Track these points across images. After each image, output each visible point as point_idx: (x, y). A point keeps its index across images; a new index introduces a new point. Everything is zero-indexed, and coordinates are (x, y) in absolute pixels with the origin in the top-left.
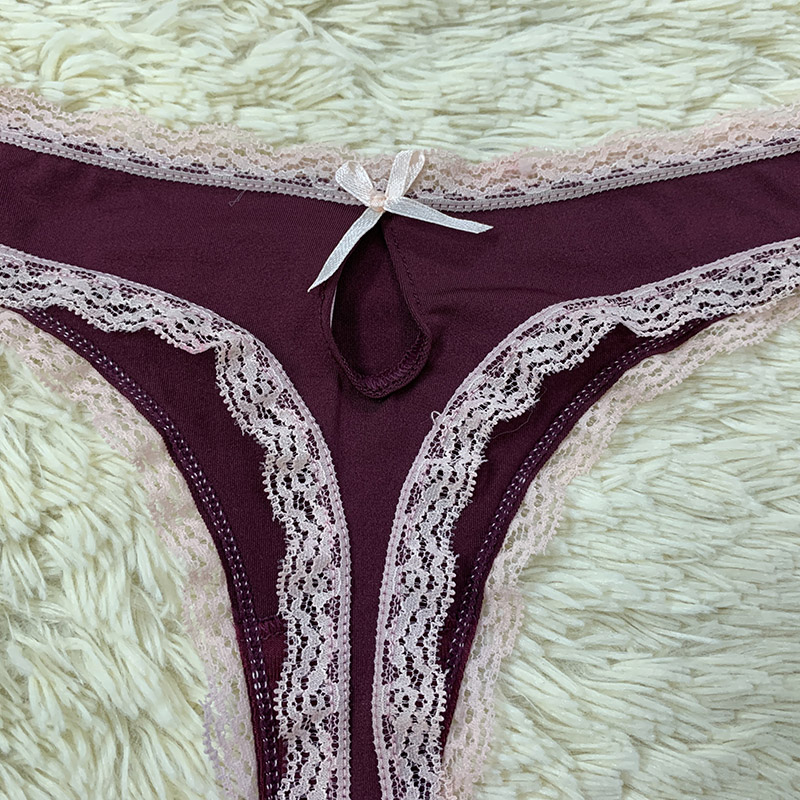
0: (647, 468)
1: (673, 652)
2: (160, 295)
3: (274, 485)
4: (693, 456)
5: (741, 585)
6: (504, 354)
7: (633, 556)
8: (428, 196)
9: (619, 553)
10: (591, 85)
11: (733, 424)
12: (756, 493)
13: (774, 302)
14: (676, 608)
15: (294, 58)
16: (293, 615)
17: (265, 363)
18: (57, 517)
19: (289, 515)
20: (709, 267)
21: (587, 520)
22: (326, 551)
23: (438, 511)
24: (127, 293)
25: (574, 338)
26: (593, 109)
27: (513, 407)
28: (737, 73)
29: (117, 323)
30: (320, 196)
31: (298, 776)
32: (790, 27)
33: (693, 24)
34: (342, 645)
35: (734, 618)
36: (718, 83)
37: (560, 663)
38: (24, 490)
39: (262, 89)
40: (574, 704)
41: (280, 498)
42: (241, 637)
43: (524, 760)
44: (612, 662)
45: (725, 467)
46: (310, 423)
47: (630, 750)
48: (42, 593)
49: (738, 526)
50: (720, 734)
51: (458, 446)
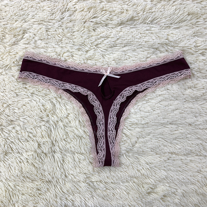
0: (139, 106)
1: (142, 128)
2: (80, 87)
3: (95, 110)
4: (145, 105)
5: (150, 120)
6: (122, 94)
7: (137, 117)
8: (112, 73)
9: (136, 117)
10: (134, 55)
11: (150, 101)
12: (152, 109)
13: (155, 86)
14: (142, 123)
15: (94, 54)
16: (98, 125)
17: (93, 95)
18: (69, 114)
19: (97, 114)
20: (148, 81)
21: (132, 113)
22: (102, 118)
23: (114, 113)
24: (76, 87)
25: (130, 92)
26: (134, 59)
27: (123, 100)
28: (153, 53)
29: (75, 91)
30: (99, 73)
31: (100, 142)
32: (161, 46)
33: (148, 46)
34: (104, 128)
35: (149, 124)
36: (151, 54)
37: (129, 129)
38: (65, 111)
39: (90, 58)
40: (130, 134)
41: (96, 111)
42: (92, 127)
43: (125, 140)
44: (135, 129)
45: (149, 106)
46: (99, 103)
47: (137, 139)
48: (69, 123)
49: (150, 113)
50: (147, 137)
51: (117, 105)
